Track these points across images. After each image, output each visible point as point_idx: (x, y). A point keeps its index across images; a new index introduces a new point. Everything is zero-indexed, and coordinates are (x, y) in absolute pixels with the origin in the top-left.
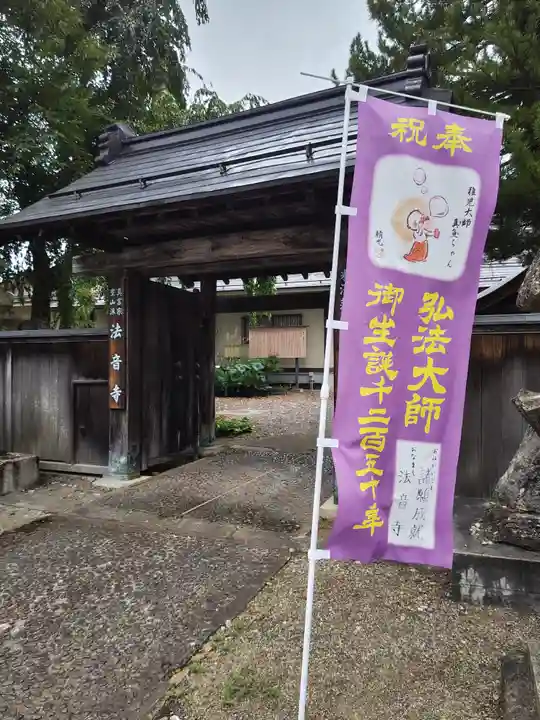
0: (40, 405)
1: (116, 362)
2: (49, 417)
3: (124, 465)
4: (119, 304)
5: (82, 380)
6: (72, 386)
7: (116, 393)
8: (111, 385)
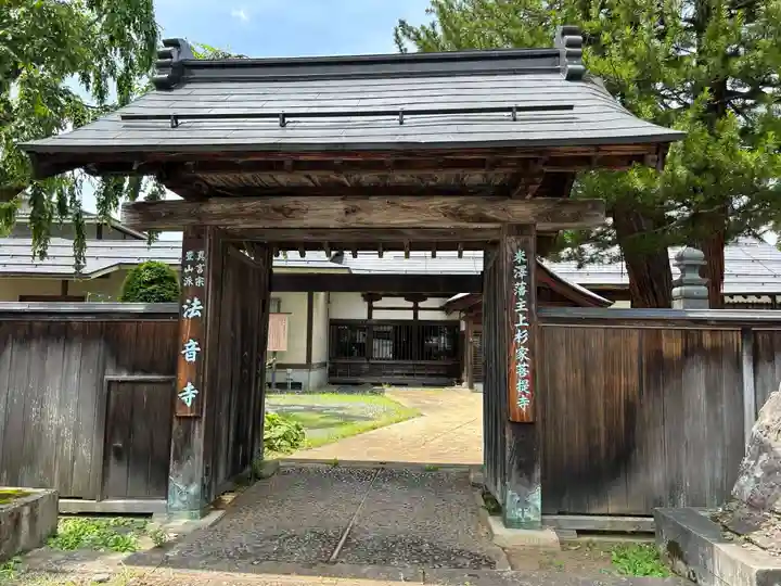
0: (42, 414)
1: (191, 351)
2: (58, 431)
3: (196, 496)
4: (200, 271)
5: (124, 376)
6: (105, 385)
7: (189, 394)
8: (181, 383)
